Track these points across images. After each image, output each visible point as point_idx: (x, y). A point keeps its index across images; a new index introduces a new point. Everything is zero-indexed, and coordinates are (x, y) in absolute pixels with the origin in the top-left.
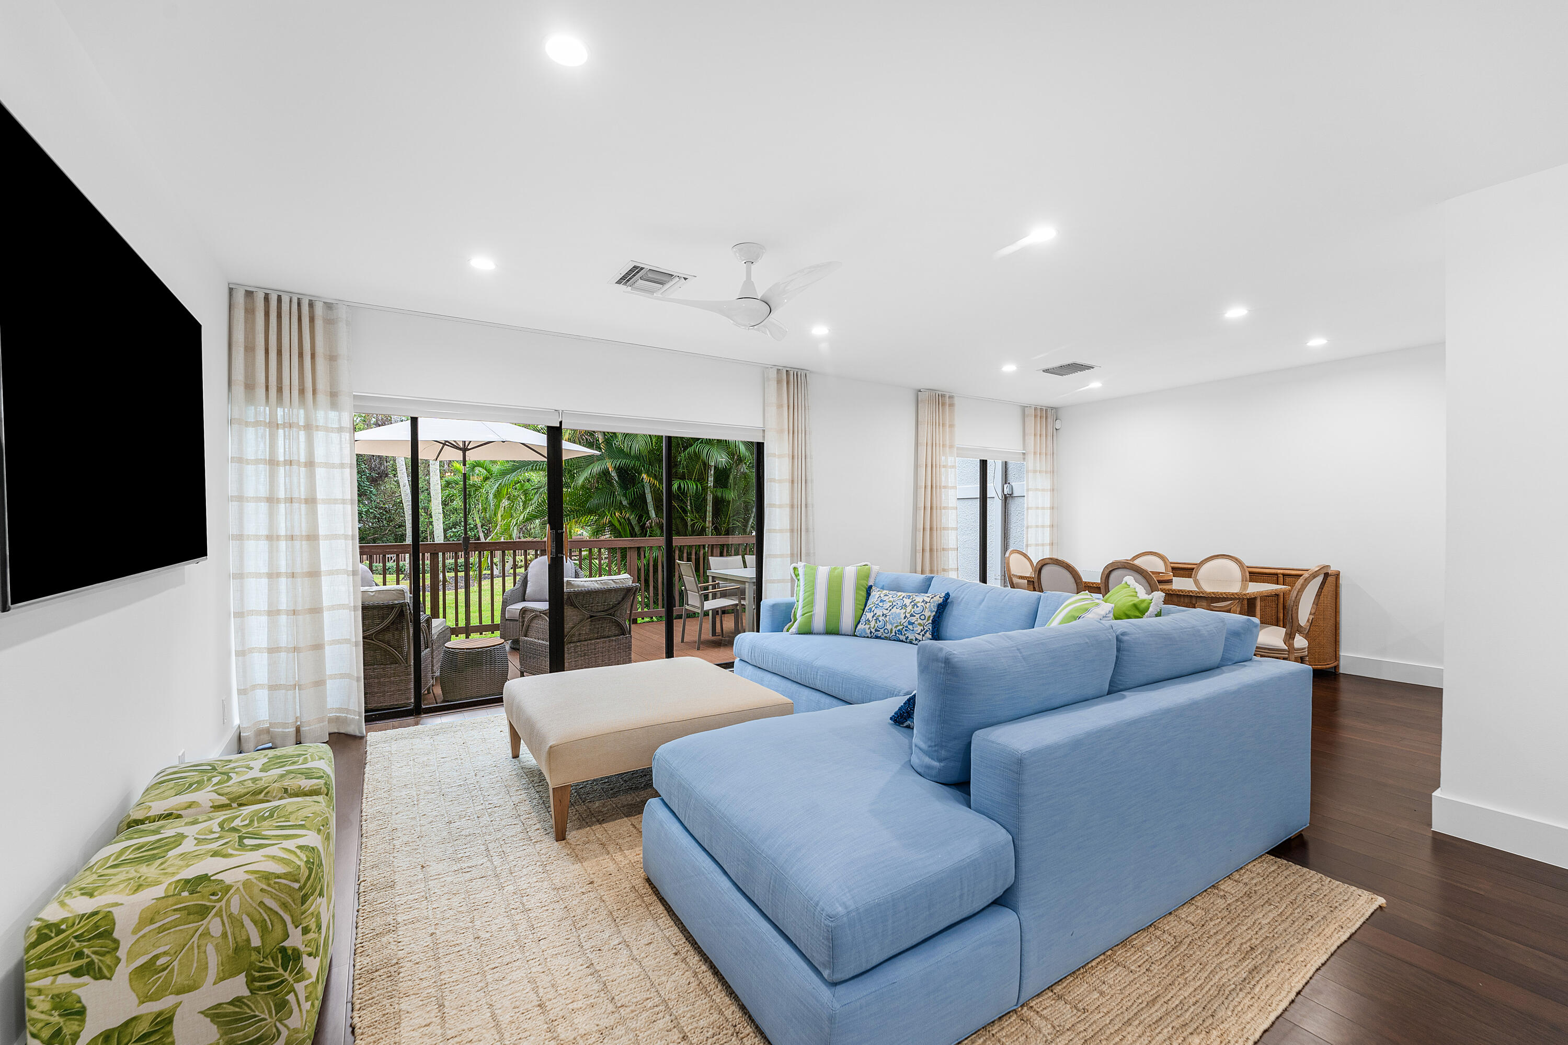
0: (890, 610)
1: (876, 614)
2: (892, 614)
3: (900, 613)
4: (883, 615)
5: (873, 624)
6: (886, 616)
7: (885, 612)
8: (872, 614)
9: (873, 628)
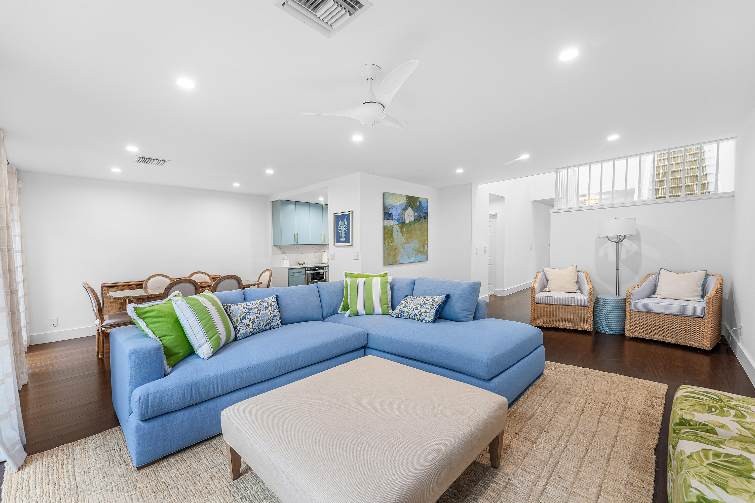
0: (260, 313)
1: (251, 319)
2: (262, 315)
3: (266, 313)
4: (257, 317)
5: (251, 326)
6: (259, 318)
7: (257, 315)
8: (248, 320)
9: (252, 329)
